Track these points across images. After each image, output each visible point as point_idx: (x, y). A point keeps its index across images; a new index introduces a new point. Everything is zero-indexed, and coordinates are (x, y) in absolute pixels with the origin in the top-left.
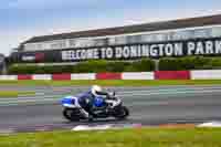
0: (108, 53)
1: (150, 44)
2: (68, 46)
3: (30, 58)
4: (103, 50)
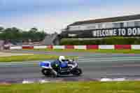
3: (73, 35)
4: (119, 30)
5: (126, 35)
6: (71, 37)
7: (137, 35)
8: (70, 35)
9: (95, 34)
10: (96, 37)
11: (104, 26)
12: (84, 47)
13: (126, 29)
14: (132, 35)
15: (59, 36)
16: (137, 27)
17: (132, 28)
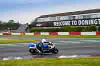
0: (75, 23)
1: (95, 19)
2: (57, 20)
4: (73, 21)
5: (78, 25)
6: (38, 27)
7: (85, 25)
8: (38, 25)
9: (55, 24)
10: (56, 26)
11: (62, 18)
12: (48, 34)
13: (78, 20)
14: (82, 25)
15: (30, 26)
16: (85, 19)
17: (82, 20)
